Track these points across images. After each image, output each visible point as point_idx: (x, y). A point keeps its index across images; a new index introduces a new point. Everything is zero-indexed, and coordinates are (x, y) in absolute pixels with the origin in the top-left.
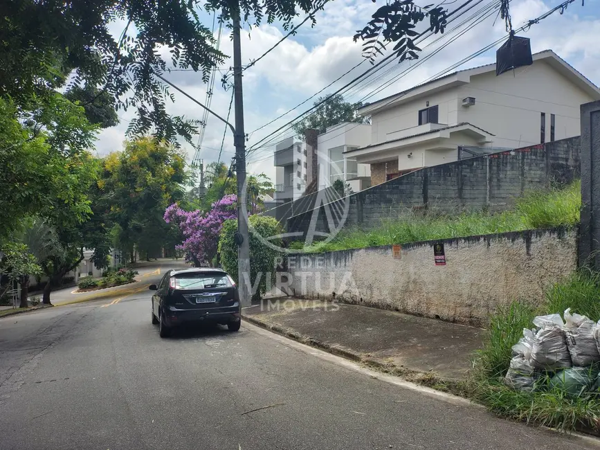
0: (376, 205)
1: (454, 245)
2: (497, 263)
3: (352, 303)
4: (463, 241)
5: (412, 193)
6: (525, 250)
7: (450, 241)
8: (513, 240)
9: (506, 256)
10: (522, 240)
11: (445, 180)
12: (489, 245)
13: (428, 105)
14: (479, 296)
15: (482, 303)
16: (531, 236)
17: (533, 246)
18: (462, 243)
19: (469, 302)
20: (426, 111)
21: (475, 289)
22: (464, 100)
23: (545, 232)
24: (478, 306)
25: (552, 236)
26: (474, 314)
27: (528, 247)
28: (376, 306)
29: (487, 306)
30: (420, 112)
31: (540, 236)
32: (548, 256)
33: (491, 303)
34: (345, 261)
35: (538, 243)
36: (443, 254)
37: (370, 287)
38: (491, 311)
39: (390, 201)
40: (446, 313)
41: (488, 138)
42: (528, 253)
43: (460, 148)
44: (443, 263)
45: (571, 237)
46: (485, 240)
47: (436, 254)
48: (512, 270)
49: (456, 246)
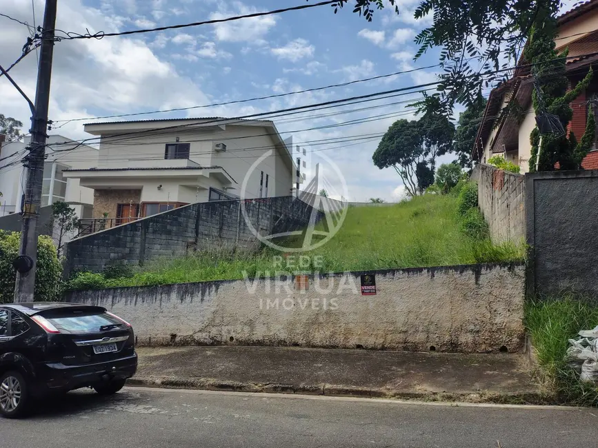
0: (158, 236)
1: (388, 275)
2: (441, 292)
3: (212, 344)
4: (401, 272)
5: (187, 226)
6: (473, 281)
7: (384, 273)
8: (461, 272)
9: (452, 287)
10: (471, 272)
11: (212, 217)
12: (433, 276)
13: (177, 141)
14: (417, 322)
15: (421, 328)
16: (481, 268)
17: (482, 278)
18: (399, 274)
19: (404, 329)
20: (174, 147)
21: (412, 316)
22: (217, 146)
23: (495, 266)
24: (417, 331)
25: (503, 269)
26: (410, 339)
27: (477, 279)
28: (260, 343)
29: (428, 332)
30: (167, 146)
31: (490, 270)
32: (498, 285)
33: (432, 328)
34: (203, 295)
35: (487, 275)
36: (373, 283)
37: (251, 323)
38: (431, 335)
39: (169, 233)
40: (371, 341)
41: (233, 185)
42: (476, 283)
43: (211, 189)
44: (374, 293)
45: (520, 270)
46: (428, 271)
47: (363, 285)
48: (458, 297)
49: (392, 277)
